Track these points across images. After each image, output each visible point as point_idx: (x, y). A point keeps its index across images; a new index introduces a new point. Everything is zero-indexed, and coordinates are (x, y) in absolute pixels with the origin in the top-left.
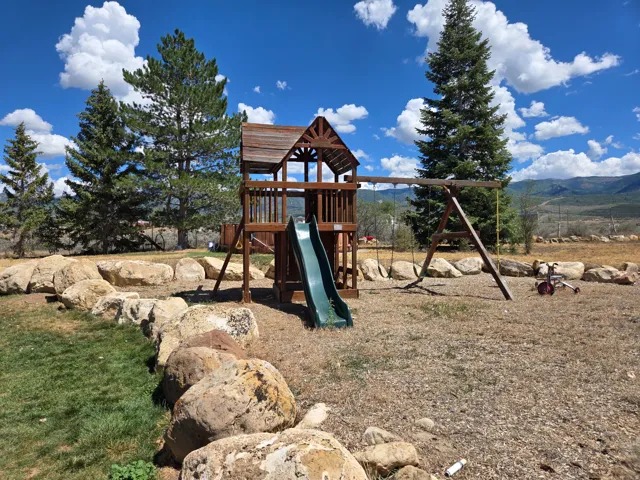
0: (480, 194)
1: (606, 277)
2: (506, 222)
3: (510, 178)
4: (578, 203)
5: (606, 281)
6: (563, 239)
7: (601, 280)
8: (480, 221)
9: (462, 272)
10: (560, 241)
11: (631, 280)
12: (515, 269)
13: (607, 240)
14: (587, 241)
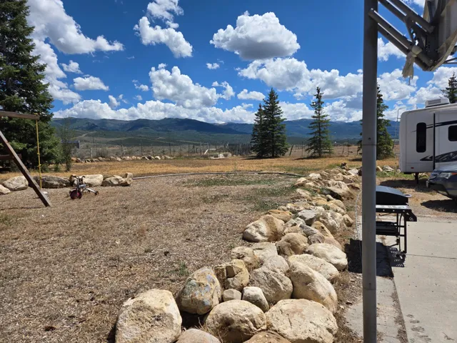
0: (26, 125)
1: (115, 183)
2: (50, 148)
3: (52, 115)
4: (105, 136)
5: (115, 185)
6: (94, 160)
7: (113, 185)
8: (28, 147)
9: (11, 189)
10: (92, 161)
11: (129, 183)
12: (55, 183)
13: (119, 159)
14: (108, 161)
